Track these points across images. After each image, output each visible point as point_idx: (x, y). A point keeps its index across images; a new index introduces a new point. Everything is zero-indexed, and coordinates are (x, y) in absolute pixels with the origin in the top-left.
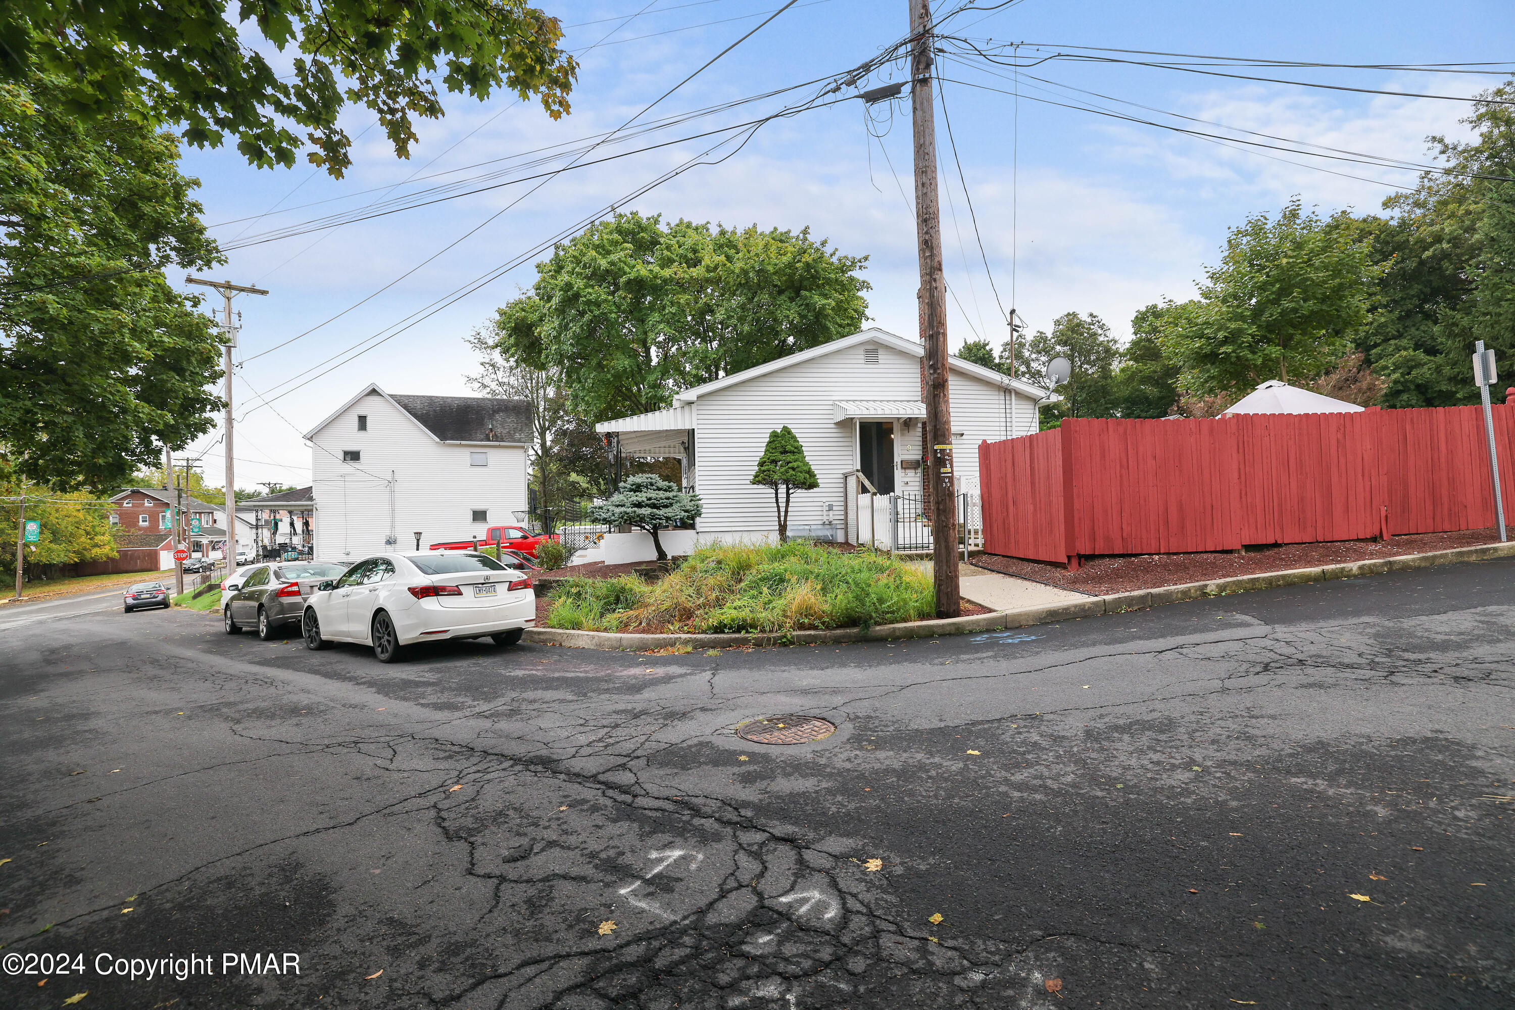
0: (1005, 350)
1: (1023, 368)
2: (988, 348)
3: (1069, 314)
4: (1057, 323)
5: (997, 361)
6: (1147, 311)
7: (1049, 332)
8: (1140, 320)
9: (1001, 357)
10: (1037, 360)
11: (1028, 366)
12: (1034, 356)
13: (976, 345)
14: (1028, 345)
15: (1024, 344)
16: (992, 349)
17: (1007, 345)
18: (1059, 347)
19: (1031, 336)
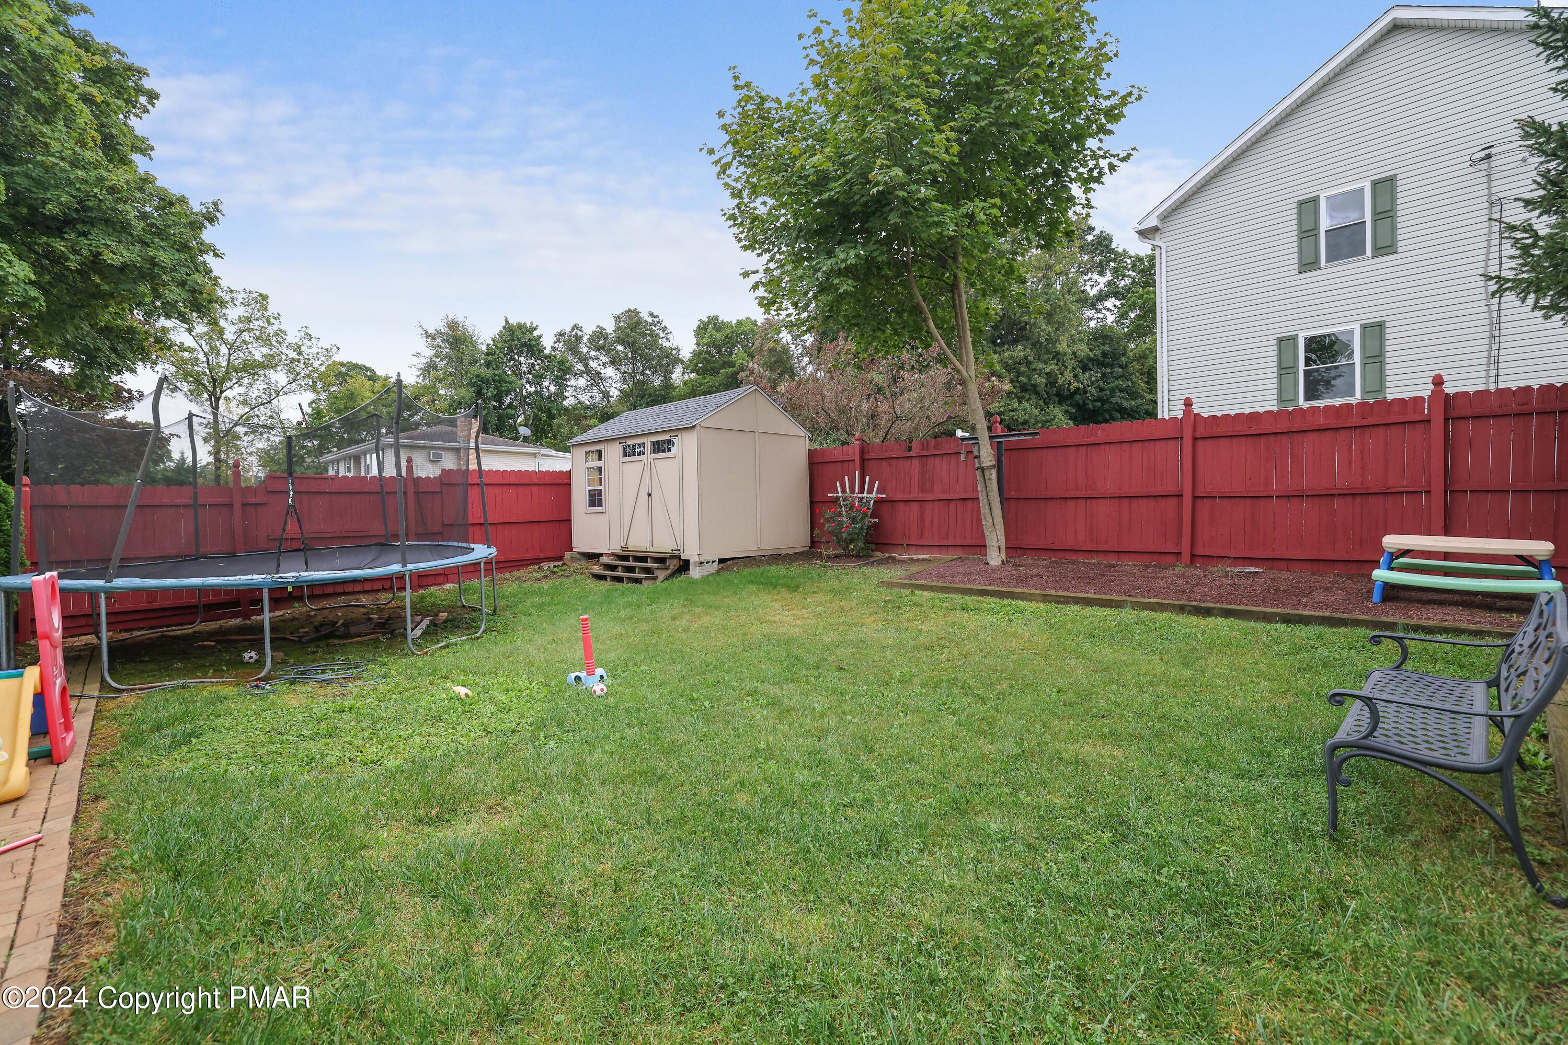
0: (558, 341)
1: (580, 366)
2: (535, 333)
3: (629, 310)
4: (618, 319)
5: (547, 352)
6: (709, 322)
7: (610, 327)
8: (701, 330)
9: (554, 349)
10: (597, 359)
11: (586, 365)
12: (593, 353)
13: (521, 326)
14: (585, 339)
15: (581, 337)
16: (540, 337)
17: (561, 334)
18: (620, 348)
19: (589, 330)
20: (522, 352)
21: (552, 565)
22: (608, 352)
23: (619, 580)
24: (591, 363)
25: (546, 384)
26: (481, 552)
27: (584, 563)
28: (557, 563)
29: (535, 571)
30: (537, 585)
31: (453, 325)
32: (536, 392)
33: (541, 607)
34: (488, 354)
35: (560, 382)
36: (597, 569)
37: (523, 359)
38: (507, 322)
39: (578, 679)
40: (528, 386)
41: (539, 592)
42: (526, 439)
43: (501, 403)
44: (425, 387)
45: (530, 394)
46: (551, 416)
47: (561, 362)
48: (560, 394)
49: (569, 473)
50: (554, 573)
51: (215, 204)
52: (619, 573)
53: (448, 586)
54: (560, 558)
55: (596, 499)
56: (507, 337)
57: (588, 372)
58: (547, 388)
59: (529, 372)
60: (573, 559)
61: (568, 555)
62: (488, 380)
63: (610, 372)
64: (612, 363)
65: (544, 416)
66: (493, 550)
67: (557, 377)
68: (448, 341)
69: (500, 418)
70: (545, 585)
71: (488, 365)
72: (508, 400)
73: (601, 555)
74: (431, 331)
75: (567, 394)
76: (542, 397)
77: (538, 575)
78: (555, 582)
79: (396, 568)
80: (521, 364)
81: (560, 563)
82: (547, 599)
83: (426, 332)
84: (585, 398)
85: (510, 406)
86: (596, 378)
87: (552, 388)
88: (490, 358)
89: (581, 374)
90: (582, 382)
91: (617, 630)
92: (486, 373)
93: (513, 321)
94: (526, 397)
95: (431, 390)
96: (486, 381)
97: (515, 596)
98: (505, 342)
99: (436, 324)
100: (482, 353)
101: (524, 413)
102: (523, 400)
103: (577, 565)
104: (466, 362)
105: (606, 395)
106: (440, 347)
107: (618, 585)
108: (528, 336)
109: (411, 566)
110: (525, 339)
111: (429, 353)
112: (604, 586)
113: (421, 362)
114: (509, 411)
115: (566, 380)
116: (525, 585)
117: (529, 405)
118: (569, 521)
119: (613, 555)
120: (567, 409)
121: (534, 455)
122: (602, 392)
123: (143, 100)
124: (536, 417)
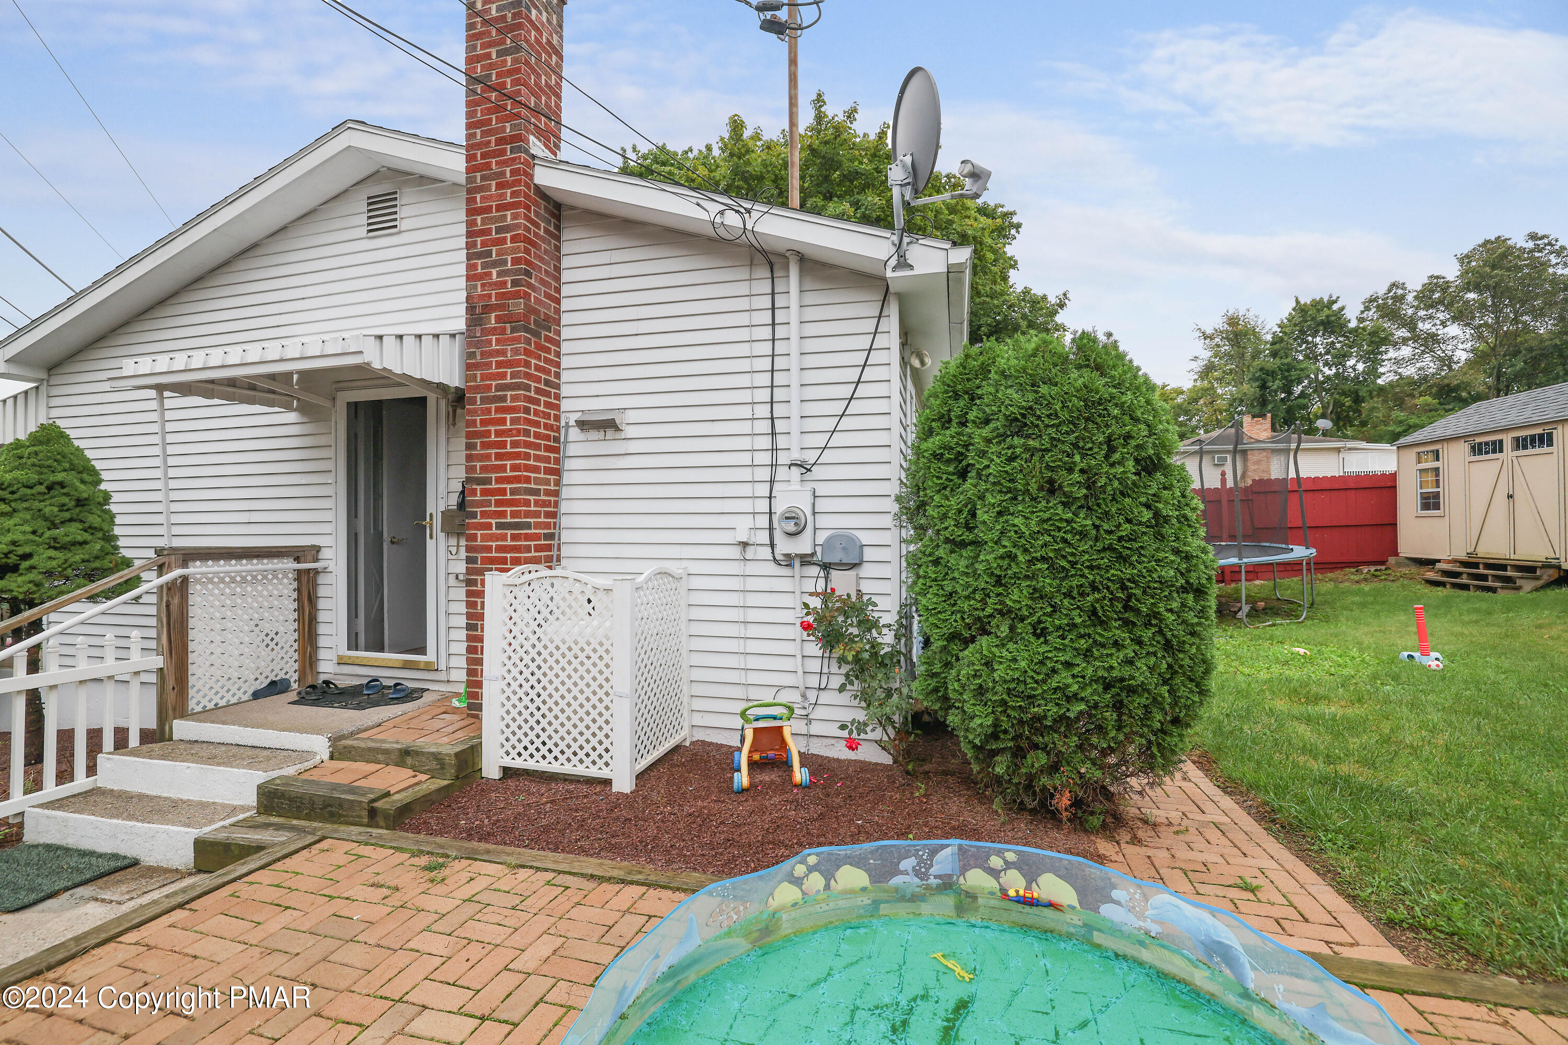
0: (1367, 309)
1: (1403, 333)
2: (1335, 307)
4: (1464, 260)
5: (1353, 324)
7: (1451, 272)
9: (1361, 320)
10: (1431, 317)
11: (1413, 329)
12: (1422, 313)
13: (1316, 303)
14: (1410, 298)
15: (1403, 297)
16: (1342, 308)
17: (1372, 300)
18: (1471, 296)
19: (1415, 283)
20: (1317, 332)
21: (1372, 569)
22: (1448, 307)
23: (1465, 587)
24: (1420, 325)
25: (1351, 363)
26: (1300, 552)
27: (1414, 569)
28: (1379, 567)
29: (1352, 573)
30: (1355, 587)
31: (1233, 321)
32: (1337, 375)
33: (1363, 605)
34: (1273, 344)
35: (1373, 358)
36: (1431, 575)
37: (1318, 339)
38: (1297, 302)
39: (1411, 657)
40: (1326, 370)
41: (1359, 592)
42: (1325, 433)
43: (1289, 392)
44: (1202, 389)
45: (1328, 378)
46: (1358, 400)
47: (1374, 333)
48: (1373, 372)
49: (1393, 476)
50: (1376, 576)
51: (1065, 295)
52: (1464, 580)
53: (1257, 582)
54: (1383, 563)
55: (1431, 502)
56: (1298, 320)
57: (1415, 338)
58: (1354, 368)
59: (1327, 353)
60: (1399, 564)
61: (1392, 560)
62: (1273, 372)
63: (1454, 330)
64: (1455, 319)
65: (1348, 402)
66: (1313, 551)
67: (1368, 353)
68: (1227, 338)
69: (1290, 411)
70: (1366, 587)
71: (1274, 354)
72: (1298, 390)
73: (1439, 561)
74: (1209, 331)
75: (1381, 370)
76: (1346, 379)
77: (1356, 578)
78: (1375, 585)
79: (1234, 560)
80: (1316, 345)
81: (1383, 567)
82: (1370, 599)
83: (1204, 333)
84: (1410, 371)
85: (1303, 395)
86: (1430, 341)
87: (1360, 367)
88: (1277, 347)
89: (1405, 341)
90: (1406, 351)
91: (1458, 629)
92: (1272, 363)
93: (1306, 299)
94: (1323, 383)
95: (1209, 391)
96: (1272, 374)
97: (1331, 594)
98: (1295, 325)
99: (1214, 322)
100: (1267, 343)
101: (1321, 401)
102: (1319, 387)
103: (1405, 571)
104: (1248, 356)
105: (1447, 361)
106: (1218, 346)
107: (1465, 593)
108: (1326, 312)
109: (1245, 560)
110: (1322, 317)
111: (1206, 355)
112: (1440, 592)
113: (1198, 366)
114: (1302, 401)
115: (1381, 353)
116: (1341, 586)
117: (1327, 391)
118: (1394, 525)
119: (1455, 561)
120: (1381, 389)
121: (1338, 450)
122: (1441, 359)
123: (1013, 232)
124: (1337, 404)
